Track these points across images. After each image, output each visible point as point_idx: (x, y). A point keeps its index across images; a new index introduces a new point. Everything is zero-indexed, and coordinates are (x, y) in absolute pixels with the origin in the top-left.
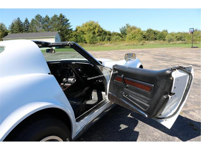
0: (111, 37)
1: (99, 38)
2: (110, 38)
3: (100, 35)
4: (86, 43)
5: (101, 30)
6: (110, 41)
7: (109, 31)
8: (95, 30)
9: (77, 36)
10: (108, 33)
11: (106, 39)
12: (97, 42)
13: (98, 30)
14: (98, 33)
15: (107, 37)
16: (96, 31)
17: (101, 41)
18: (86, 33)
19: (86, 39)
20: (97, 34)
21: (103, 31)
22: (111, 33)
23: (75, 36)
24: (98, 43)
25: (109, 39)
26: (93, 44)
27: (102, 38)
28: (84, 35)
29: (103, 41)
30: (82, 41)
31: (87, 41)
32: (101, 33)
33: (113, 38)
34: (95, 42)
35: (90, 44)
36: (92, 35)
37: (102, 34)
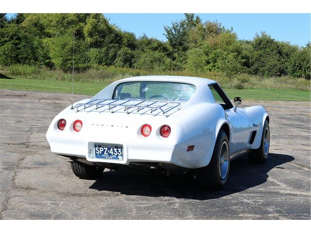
0: (135, 52)
1: (93, 52)
2: (133, 57)
3: (96, 45)
4: (50, 66)
5: (102, 26)
6: (131, 65)
7: (128, 33)
8: (82, 24)
9: (19, 39)
10: (125, 41)
11: (119, 61)
12: (89, 67)
13: (95, 27)
14: (91, 35)
15: (121, 52)
16: (87, 28)
17: (100, 63)
18: (51, 31)
19: (51, 55)
20: (89, 40)
21: (110, 30)
22: (135, 39)
23: (12, 38)
24: (92, 72)
25: (129, 61)
26: (74, 74)
27: (107, 54)
28: (45, 40)
29: (108, 65)
30: (36, 59)
31: (53, 61)
32: (104, 37)
33: (144, 57)
34: (81, 65)
35: (65, 71)
36: (72, 42)
37: (107, 40)
